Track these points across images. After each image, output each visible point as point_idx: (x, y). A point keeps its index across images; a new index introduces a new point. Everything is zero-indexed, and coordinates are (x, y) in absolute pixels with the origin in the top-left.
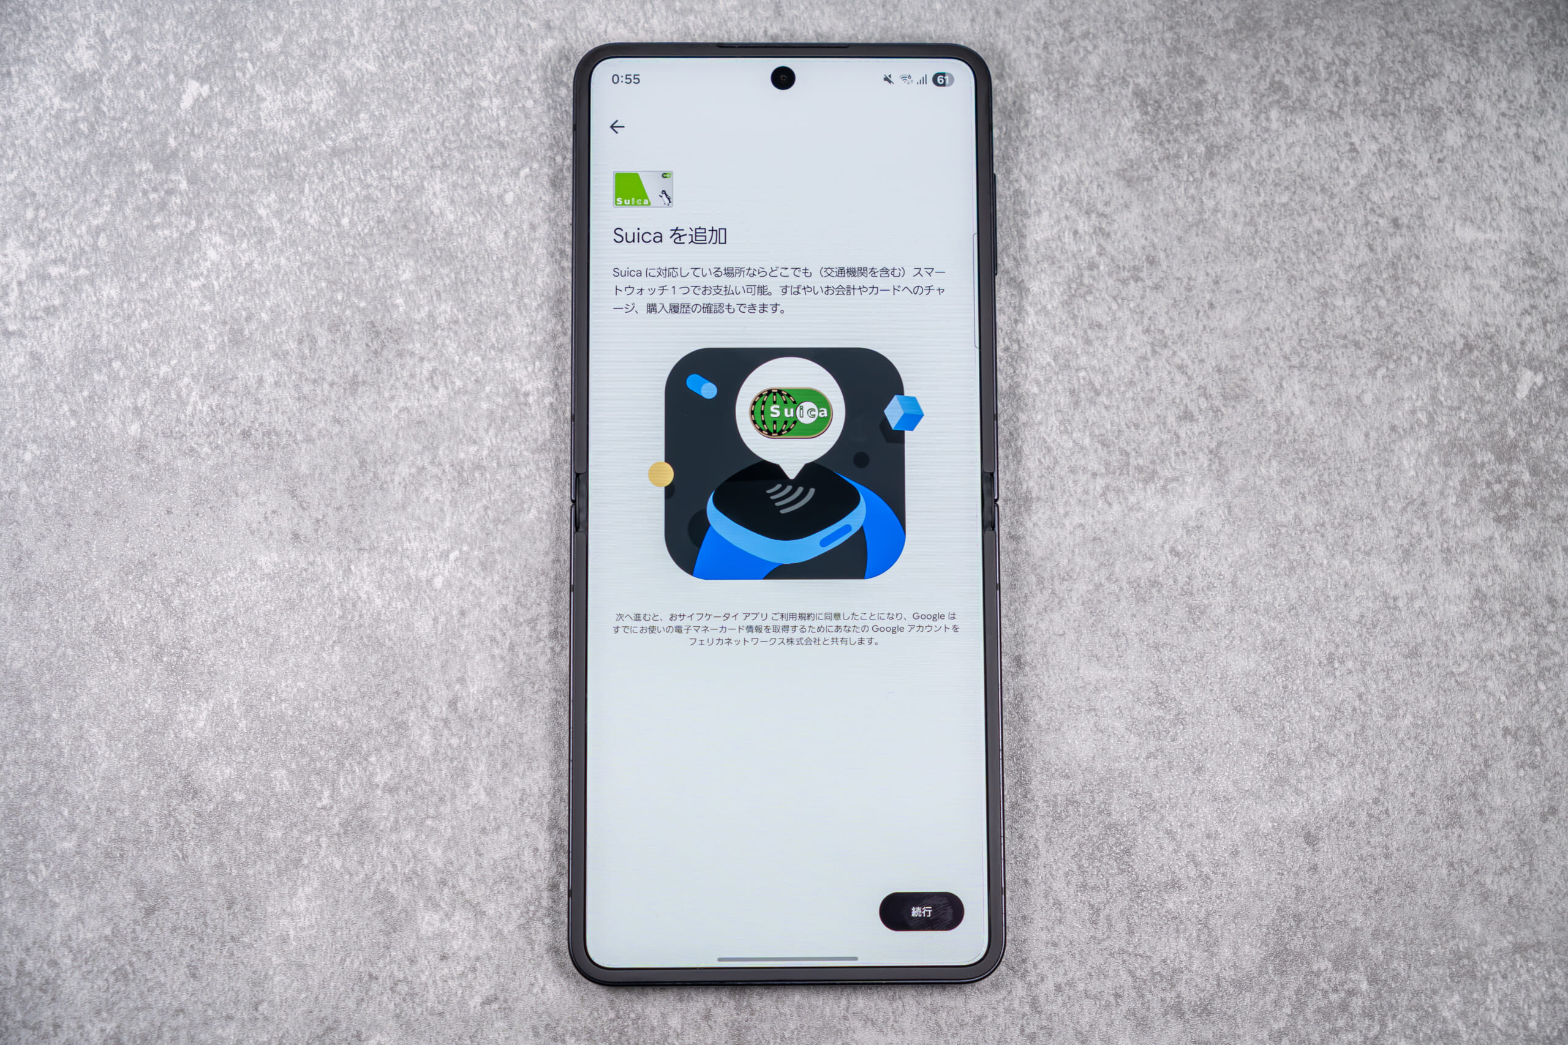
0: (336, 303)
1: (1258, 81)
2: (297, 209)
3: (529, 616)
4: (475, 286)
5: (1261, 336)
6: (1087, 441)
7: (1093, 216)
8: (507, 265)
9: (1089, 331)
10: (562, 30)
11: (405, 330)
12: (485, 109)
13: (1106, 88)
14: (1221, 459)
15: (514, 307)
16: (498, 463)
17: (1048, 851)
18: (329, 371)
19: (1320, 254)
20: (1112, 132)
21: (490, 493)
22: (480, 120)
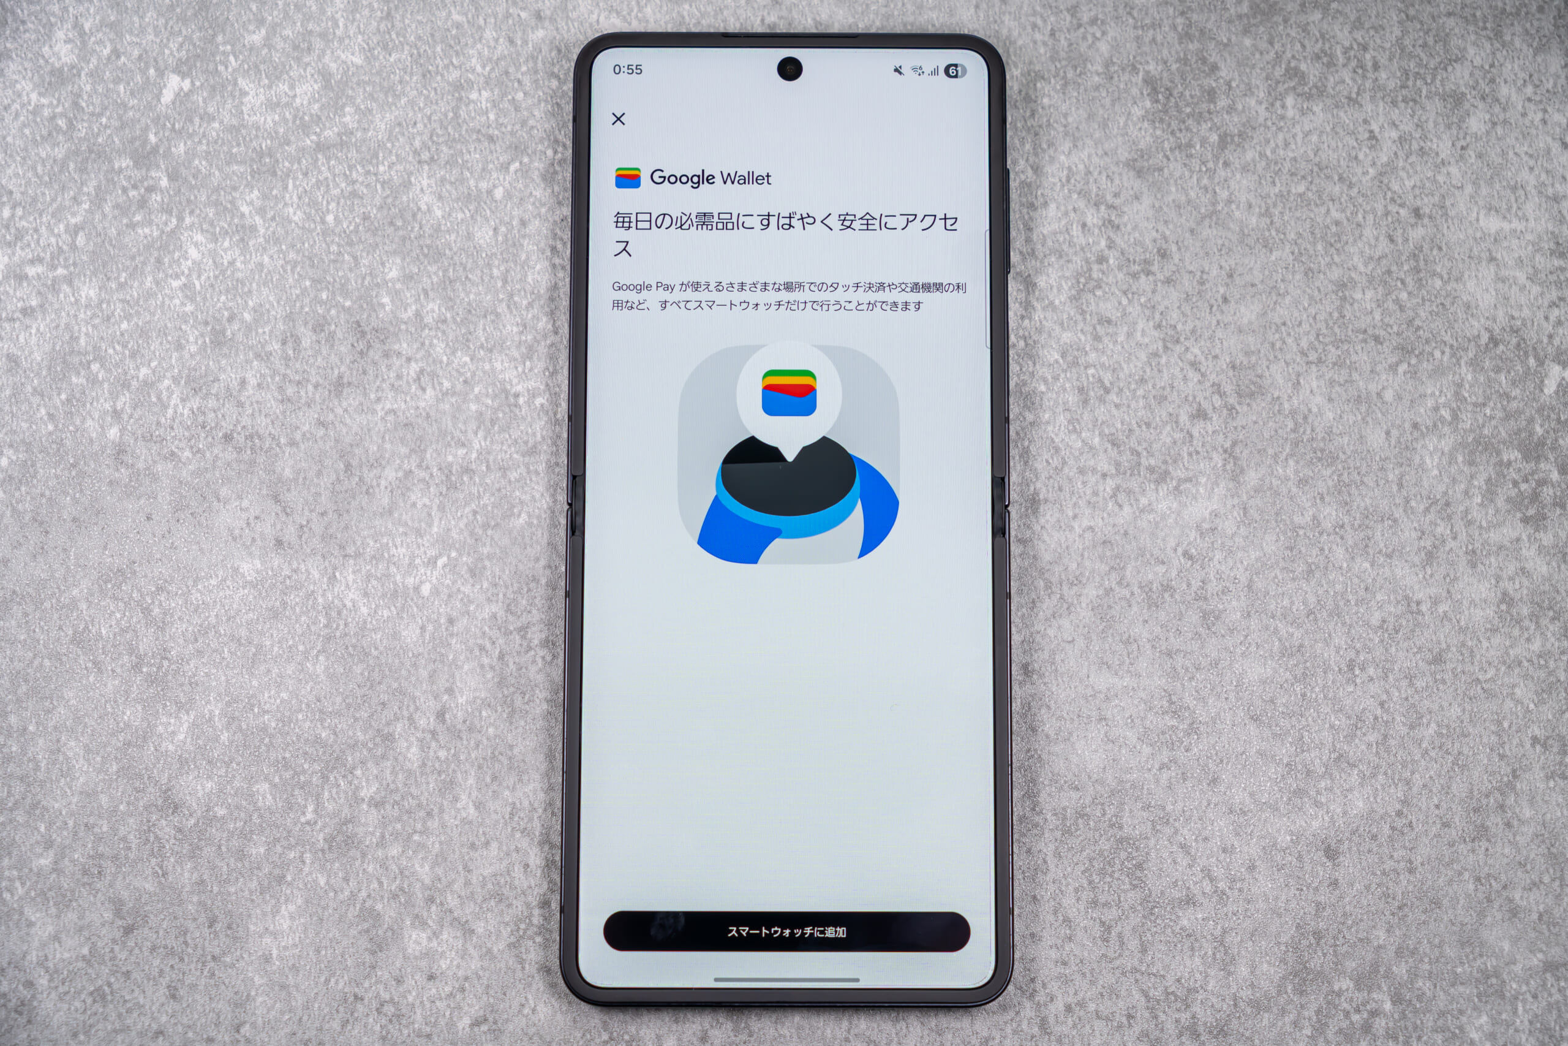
0: (321, 302)
1: (1273, 67)
2: (280, 206)
3: (519, 624)
4: (463, 284)
5: (1277, 331)
6: (1097, 440)
7: (1103, 208)
8: (496, 263)
9: (1098, 327)
10: (552, 20)
11: (392, 329)
12: (473, 101)
13: (1115, 76)
14: (1236, 459)
15: (504, 305)
16: (488, 467)
17: (1057, 866)
18: (314, 373)
19: (1338, 245)
20: (1122, 121)
21: (479, 497)
22: (468, 113)
